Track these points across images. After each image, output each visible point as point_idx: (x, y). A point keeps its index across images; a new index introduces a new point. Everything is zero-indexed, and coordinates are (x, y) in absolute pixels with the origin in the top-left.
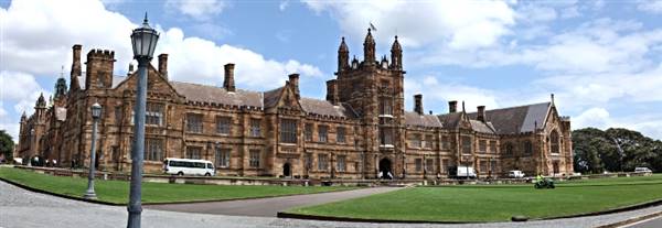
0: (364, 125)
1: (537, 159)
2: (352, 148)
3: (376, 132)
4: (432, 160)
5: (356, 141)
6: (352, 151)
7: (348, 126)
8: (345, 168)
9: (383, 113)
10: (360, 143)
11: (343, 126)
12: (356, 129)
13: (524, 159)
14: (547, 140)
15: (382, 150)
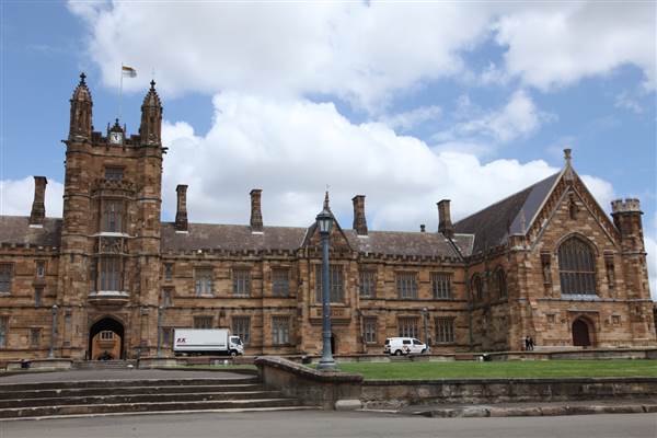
0: (56, 257)
1: (512, 312)
2: (26, 302)
3: (82, 265)
4: (248, 318)
5: (39, 288)
6: (24, 307)
7: (16, 260)
8: (6, 343)
9: (98, 231)
10: (46, 291)
11: (8, 259)
12: (41, 264)
13: (497, 311)
14: (545, 261)
15: (94, 303)
